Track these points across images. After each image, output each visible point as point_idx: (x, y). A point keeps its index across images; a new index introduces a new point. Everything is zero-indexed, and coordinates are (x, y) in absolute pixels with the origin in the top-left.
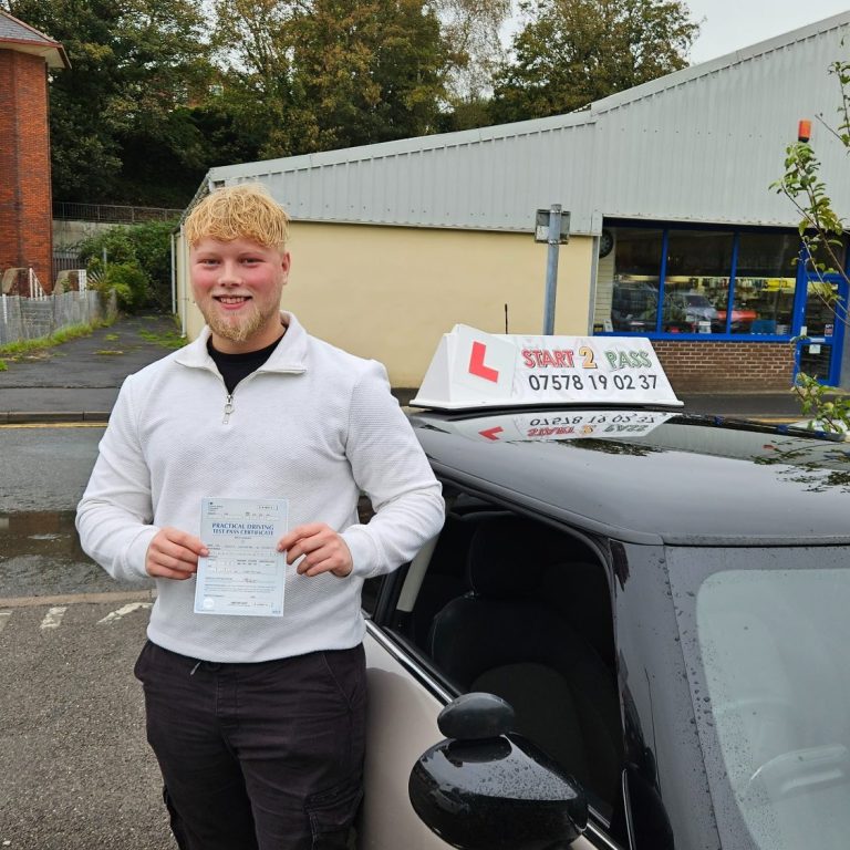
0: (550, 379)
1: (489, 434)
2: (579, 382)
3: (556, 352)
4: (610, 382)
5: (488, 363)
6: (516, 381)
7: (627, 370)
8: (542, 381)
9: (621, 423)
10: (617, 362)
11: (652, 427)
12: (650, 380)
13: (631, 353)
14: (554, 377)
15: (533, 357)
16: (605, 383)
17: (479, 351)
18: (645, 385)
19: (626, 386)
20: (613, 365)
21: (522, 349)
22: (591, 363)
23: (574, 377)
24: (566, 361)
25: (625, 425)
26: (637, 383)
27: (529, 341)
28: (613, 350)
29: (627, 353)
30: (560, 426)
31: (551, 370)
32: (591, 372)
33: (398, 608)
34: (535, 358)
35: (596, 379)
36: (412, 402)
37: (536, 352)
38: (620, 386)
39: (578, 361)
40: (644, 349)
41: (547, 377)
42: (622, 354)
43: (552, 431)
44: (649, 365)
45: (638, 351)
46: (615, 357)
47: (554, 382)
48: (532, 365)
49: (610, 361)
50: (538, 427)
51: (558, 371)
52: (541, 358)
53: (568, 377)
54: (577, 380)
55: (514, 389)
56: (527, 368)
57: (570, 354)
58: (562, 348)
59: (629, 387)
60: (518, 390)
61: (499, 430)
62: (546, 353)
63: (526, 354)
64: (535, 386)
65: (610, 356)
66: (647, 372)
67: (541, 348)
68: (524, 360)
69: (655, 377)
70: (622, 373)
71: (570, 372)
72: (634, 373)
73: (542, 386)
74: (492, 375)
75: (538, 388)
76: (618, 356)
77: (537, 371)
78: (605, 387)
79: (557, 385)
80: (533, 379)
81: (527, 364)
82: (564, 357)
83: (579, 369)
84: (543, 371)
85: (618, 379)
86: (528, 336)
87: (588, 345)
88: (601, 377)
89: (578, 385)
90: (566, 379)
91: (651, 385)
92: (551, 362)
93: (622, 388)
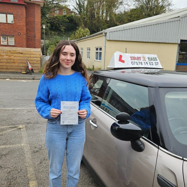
0: (136, 63)
2: (142, 63)
3: (137, 57)
4: (148, 64)
5: (123, 59)
7: (152, 61)
8: (134, 63)
10: (150, 60)
12: (157, 63)
13: (153, 58)
14: (136, 62)
15: (132, 58)
16: (147, 64)
17: (121, 57)
18: (156, 64)
19: (152, 64)
22: (144, 59)
23: (141, 62)
24: (139, 59)
26: (154, 64)
27: (132, 55)
28: (149, 57)
29: (152, 58)
30: (138, 71)
31: (136, 61)
32: (144, 61)
34: (133, 58)
35: (145, 63)
38: (150, 64)
39: (142, 59)
40: (156, 57)
41: (135, 62)
42: (151, 58)
44: (157, 60)
47: (137, 63)
49: (149, 59)
51: (137, 61)
52: (134, 58)
53: (139, 62)
54: (141, 63)
57: (140, 58)
58: (139, 56)
59: (152, 65)
60: (129, 65)
62: (135, 57)
63: (131, 57)
64: (133, 64)
65: (149, 58)
66: (156, 62)
67: (134, 56)
68: (131, 58)
69: (158, 63)
70: (151, 62)
71: (140, 61)
72: (154, 62)
74: (123, 62)
78: (147, 65)
79: (137, 64)
80: (132, 62)
81: (131, 59)
82: (139, 58)
83: (142, 61)
84: (134, 61)
85: (150, 63)
86: (132, 54)
87: (144, 56)
88: (146, 62)
89: (142, 64)
90: (139, 63)
91: (157, 64)
92: (136, 59)
93: (151, 65)
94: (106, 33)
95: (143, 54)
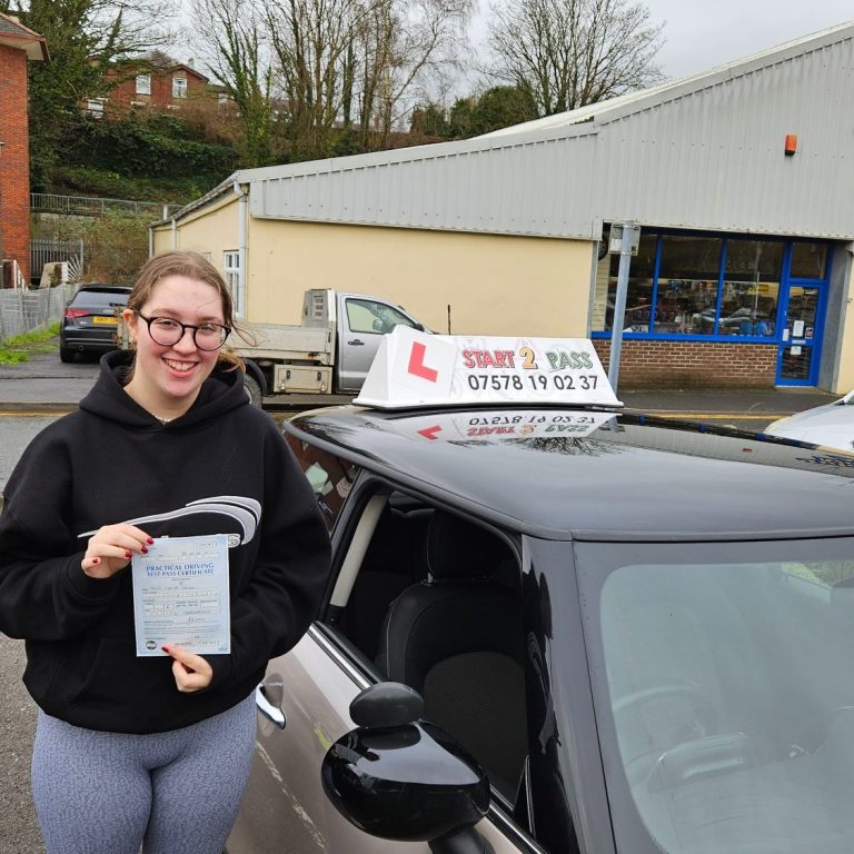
0: (490, 379)
1: (428, 434)
2: (518, 382)
3: (497, 353)
4: (550, 383)
5: (427, 363)
6: (455, 381)
7: (568, 371)
8: (481, 381)
9: (561, 423)
10: (558, 363)
11: (593, 427)
12: (591, 381)
13: (573, 354)
14: (493, 377)
15: (473, 357)
16: (545, 383)
17: (418, 351)
18: (586, 386)
19: (566, 386)
20: (554, 366)
21: (462, 349)
22: (532, 364)
23: (514, 377)
24: (507, 361)
25: (565, 425)
26: (578, 383)
27: (470, 342)
28: (554, 351)
29: (568, 354)
30: (500, 425)
31: (490, 371)
32: (531, 372)
33: (332, 603)
34: (475, 358)
35: (536, 380)
36: (355, 401)
37: (477, 353)
38: (560, 385)
39: (519, 361)
40: (585, 350)
41: (486, 377)
42: (563, 355)
43: (492, 430)
44: (590, 365)
45: (579, 352)
46: (556, 359)
47: (494, 382)
48: (471, 365)
49: (551, 361)
50: (478, 426)
51: (499, 372)
52: (481, 358)
53: (508, 377)
54: (517, 380)
55: (452, 388)
56: (465, 367)
57: (511, 354)
58: (502, 349)
59: (569, 388)
60: (458, 391)
61: (437, 429)
62: (487, 354)
63: (466, 354)
64: (474, 385)
65: (551, 356)
66: (588, 372)
67: (481, 348)
68: (464, 360)
69: (596, 377)
70: (562, 374)
71: (510, 372)
72: (575, 374)
73: (481, 384)
74: (431, 375)
75: (477, 388)
76: (559, 358)
77: (477, 371)
78: (545, 388)
79: (496, 385)
80: (473, 379)
81: (466, 364)
82: (504, 358)
83: (519, 369)
84: (483, 372)
85: (558, 380)
86: (469, 337)
87: (530, 346)
88: (540, 377)
89: (518, 385)
90: (505, 379)
91: (592, 385)
92: (491, 362)
93: (562, 388)
94: (248, 185)
95: (525, 339)
